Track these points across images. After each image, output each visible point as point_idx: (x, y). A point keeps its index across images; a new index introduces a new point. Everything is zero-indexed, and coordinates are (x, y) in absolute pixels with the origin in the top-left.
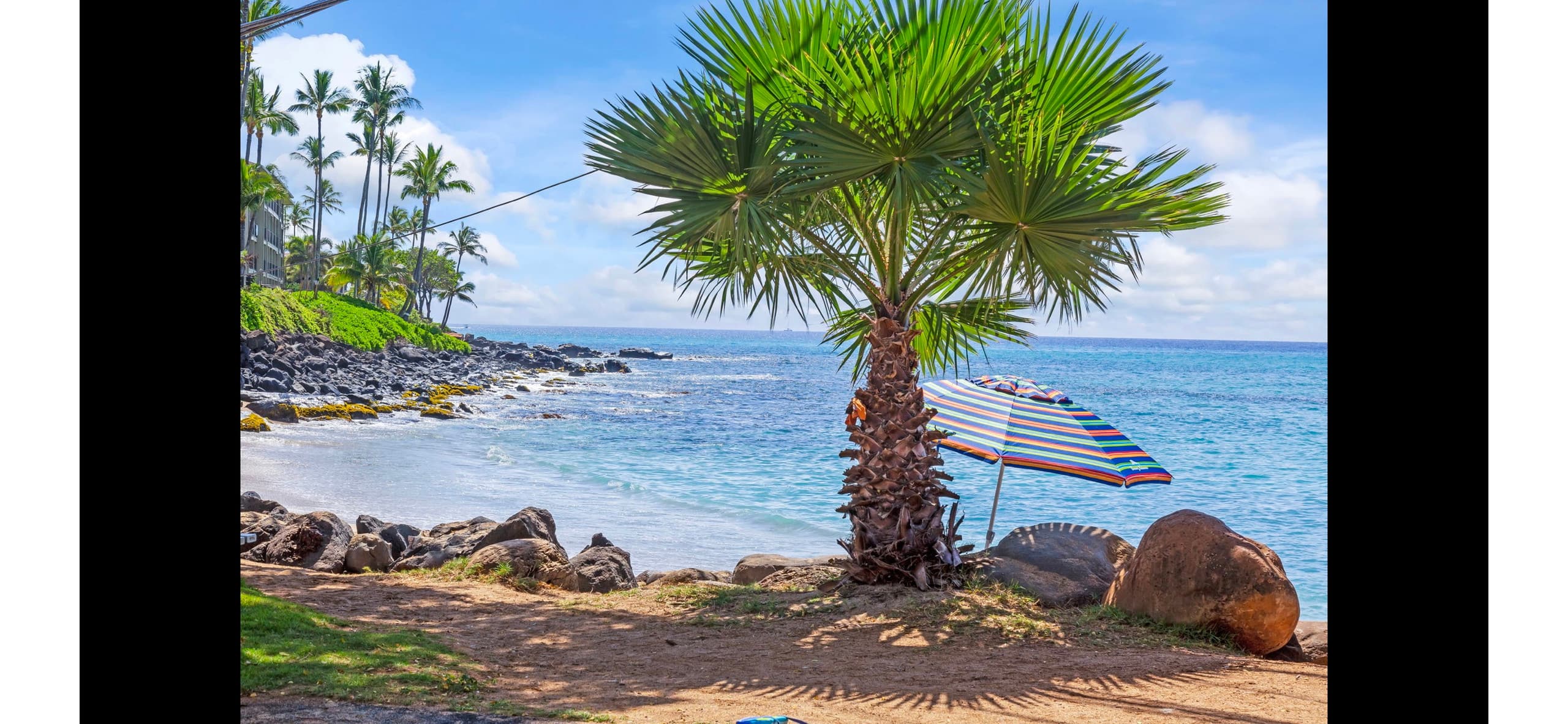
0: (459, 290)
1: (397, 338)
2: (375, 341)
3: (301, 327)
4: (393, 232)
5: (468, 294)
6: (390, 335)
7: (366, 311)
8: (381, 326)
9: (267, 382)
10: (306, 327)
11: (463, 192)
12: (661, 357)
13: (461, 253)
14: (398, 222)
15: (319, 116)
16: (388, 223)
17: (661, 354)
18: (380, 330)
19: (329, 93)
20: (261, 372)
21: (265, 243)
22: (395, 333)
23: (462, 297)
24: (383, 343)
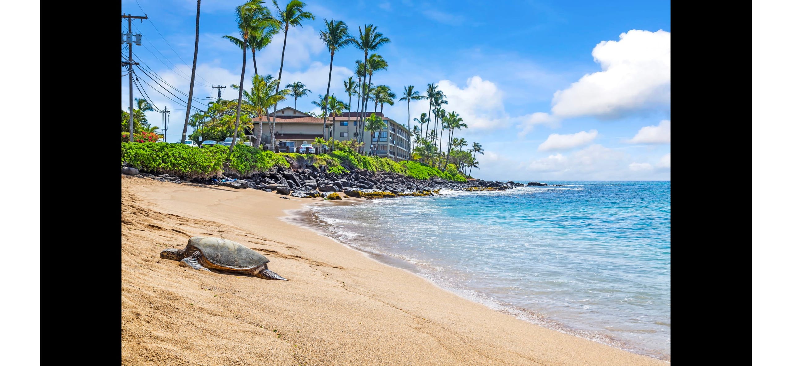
0: (474, 164)
1: (434, 176)
2: (425, 177)
3: (392, 170)
4: (454, 146)
5: (477, 165)
6: (432, 175)
7: (424, 167)
8: (429, 172)
9: (361, 185)
10: (394, 170)
11: (465, 127)
12: (543, 185)
13: (475, 152)
14: (455, 143)
15: (409, 101)
16: (452, 143)
17: (543, 184)
18: (428, 173)
19: (412, 93)
20: (360, 182)
21: (398, 147)
22: (434, 174)
23: (475, 166)
24: (428, 178)
